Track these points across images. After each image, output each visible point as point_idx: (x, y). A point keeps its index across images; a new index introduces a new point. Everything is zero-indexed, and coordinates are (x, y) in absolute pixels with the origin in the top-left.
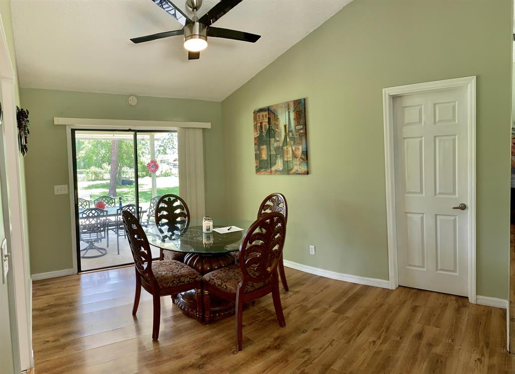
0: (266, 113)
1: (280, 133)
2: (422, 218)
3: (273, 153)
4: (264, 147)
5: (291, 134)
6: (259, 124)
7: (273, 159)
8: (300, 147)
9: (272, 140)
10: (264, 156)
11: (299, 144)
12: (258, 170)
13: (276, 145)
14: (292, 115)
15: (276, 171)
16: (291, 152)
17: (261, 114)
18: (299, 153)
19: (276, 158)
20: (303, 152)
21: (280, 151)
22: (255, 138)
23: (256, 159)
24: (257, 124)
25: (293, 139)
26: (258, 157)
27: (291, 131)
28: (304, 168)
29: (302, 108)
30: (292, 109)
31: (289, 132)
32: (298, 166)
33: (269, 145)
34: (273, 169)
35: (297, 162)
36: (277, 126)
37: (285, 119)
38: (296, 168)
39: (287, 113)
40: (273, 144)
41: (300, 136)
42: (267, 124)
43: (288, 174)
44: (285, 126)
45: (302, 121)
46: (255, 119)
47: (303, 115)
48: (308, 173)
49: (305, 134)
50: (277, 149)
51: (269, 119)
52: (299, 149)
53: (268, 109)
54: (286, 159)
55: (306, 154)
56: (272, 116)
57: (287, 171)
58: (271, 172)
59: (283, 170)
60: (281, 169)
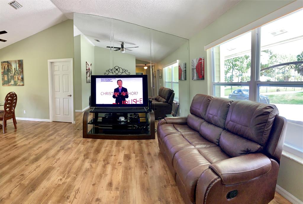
0: (7, 63)
1: (13, 71)
2: (60, 99)
3: (10, 78)
4: (6, 76)
5: (17, 71)
6: (3, 67)
7: (10, 80)
8: (20, 76)
9: (9, 73)
10: (6, 79)
11: (20, 75)
12: (3, 84)
13: (11, 75)
14: (17, 65)
15: (11, 85)
16: (17, 78)
17: (4, 63)
18: (20, 78)
19: (11, 80)
20: (21, 78)
21: (13, 77)
22: (2, 72)
23: (2, 80)
24: (2, 67)
25: (17, 73)
26: (3, 79)
27: (17, 70)
28: (22, 84)
29: (21, 63)
30: (17, 63)
31: (16, 70)
32: (20, 83)
33: (8, 75)
34: (10, 84)
35: (19, 81)
36: (12, 68)
37: (14, 66)
38: (19, 84)
39: (15, 64)
40: (10, 75)
41: (21, 72)
42: (7, 67)
43: (16, 86)
44: (15, 69)
45: (21, 67)
46: (2, 65)
47: (21, 65)
48: (23, 85)
49: (22, 72)
50: (11, 77)
51: (8, 65)
52: (20, 77)
53: (8, 62)
54: (15, 80)
55: (23, 79)
56: (9, 64)
57: (15, 84)
58: (9, 85)
59: (14, 84)
60: (13, 84)
